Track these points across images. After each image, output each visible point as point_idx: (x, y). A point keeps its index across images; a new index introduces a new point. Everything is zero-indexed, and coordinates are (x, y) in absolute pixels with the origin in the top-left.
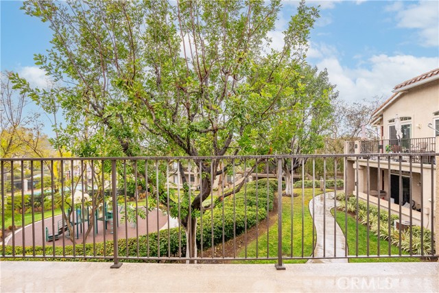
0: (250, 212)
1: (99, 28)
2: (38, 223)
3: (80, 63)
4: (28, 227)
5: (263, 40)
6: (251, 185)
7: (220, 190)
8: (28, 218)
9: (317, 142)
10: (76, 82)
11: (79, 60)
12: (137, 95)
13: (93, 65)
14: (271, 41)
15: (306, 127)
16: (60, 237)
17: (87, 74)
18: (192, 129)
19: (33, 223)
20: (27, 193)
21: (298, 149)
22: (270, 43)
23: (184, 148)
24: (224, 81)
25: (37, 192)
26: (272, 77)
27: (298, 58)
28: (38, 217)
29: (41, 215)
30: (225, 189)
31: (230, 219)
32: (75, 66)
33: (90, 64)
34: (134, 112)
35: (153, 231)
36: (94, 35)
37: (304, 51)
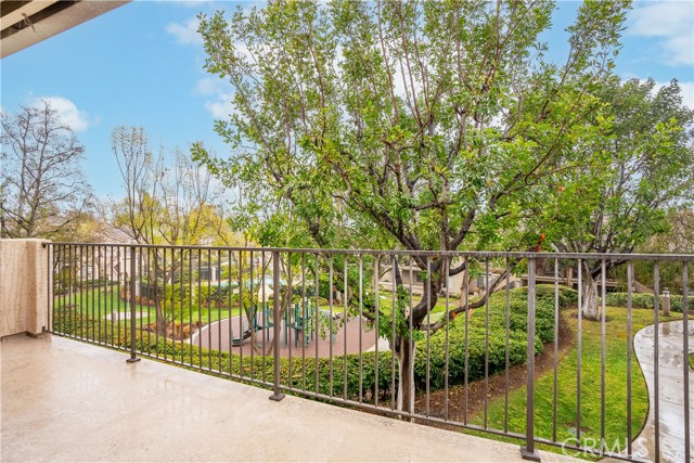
0: (510, 341)
1: (285, 73)
2: (225, 321)
3: (264, 121)
4: (214, 324)
5: (530, 49)
6: (517, 294)
7: (464, 298)
8: (215, 313)
9: (652, 222)
10: (259, 147)
11: (262, 118)
12: (326, 158)
13: (278, 123)
14: (545, 48)
15: (627, 195)
16: (247, 343)
17: (273, 134)
18: (405, 205)
19: (220, 320)
20: (214, 283)
21: (611, 234)
22: (543, 52)
23: (394, 233)
24: (461, 126)
25: (224, 283)
26: (547, 109)
27: (597, 70)
28: (225, 313)
29: (228, 312)
30: (471, 298)
31: (474, 348)
32: (257, 128)
33: (274, 123)
34: (322, 183)
35: (353, 351)
36: (277, 83)
37: (610, 56)
